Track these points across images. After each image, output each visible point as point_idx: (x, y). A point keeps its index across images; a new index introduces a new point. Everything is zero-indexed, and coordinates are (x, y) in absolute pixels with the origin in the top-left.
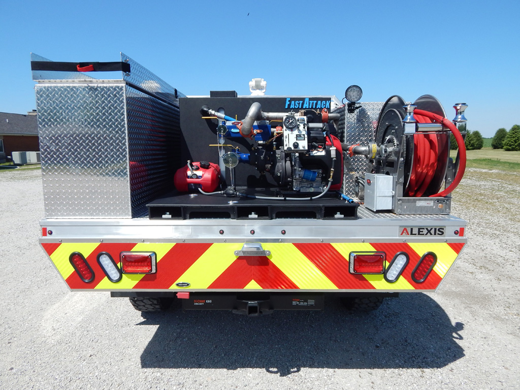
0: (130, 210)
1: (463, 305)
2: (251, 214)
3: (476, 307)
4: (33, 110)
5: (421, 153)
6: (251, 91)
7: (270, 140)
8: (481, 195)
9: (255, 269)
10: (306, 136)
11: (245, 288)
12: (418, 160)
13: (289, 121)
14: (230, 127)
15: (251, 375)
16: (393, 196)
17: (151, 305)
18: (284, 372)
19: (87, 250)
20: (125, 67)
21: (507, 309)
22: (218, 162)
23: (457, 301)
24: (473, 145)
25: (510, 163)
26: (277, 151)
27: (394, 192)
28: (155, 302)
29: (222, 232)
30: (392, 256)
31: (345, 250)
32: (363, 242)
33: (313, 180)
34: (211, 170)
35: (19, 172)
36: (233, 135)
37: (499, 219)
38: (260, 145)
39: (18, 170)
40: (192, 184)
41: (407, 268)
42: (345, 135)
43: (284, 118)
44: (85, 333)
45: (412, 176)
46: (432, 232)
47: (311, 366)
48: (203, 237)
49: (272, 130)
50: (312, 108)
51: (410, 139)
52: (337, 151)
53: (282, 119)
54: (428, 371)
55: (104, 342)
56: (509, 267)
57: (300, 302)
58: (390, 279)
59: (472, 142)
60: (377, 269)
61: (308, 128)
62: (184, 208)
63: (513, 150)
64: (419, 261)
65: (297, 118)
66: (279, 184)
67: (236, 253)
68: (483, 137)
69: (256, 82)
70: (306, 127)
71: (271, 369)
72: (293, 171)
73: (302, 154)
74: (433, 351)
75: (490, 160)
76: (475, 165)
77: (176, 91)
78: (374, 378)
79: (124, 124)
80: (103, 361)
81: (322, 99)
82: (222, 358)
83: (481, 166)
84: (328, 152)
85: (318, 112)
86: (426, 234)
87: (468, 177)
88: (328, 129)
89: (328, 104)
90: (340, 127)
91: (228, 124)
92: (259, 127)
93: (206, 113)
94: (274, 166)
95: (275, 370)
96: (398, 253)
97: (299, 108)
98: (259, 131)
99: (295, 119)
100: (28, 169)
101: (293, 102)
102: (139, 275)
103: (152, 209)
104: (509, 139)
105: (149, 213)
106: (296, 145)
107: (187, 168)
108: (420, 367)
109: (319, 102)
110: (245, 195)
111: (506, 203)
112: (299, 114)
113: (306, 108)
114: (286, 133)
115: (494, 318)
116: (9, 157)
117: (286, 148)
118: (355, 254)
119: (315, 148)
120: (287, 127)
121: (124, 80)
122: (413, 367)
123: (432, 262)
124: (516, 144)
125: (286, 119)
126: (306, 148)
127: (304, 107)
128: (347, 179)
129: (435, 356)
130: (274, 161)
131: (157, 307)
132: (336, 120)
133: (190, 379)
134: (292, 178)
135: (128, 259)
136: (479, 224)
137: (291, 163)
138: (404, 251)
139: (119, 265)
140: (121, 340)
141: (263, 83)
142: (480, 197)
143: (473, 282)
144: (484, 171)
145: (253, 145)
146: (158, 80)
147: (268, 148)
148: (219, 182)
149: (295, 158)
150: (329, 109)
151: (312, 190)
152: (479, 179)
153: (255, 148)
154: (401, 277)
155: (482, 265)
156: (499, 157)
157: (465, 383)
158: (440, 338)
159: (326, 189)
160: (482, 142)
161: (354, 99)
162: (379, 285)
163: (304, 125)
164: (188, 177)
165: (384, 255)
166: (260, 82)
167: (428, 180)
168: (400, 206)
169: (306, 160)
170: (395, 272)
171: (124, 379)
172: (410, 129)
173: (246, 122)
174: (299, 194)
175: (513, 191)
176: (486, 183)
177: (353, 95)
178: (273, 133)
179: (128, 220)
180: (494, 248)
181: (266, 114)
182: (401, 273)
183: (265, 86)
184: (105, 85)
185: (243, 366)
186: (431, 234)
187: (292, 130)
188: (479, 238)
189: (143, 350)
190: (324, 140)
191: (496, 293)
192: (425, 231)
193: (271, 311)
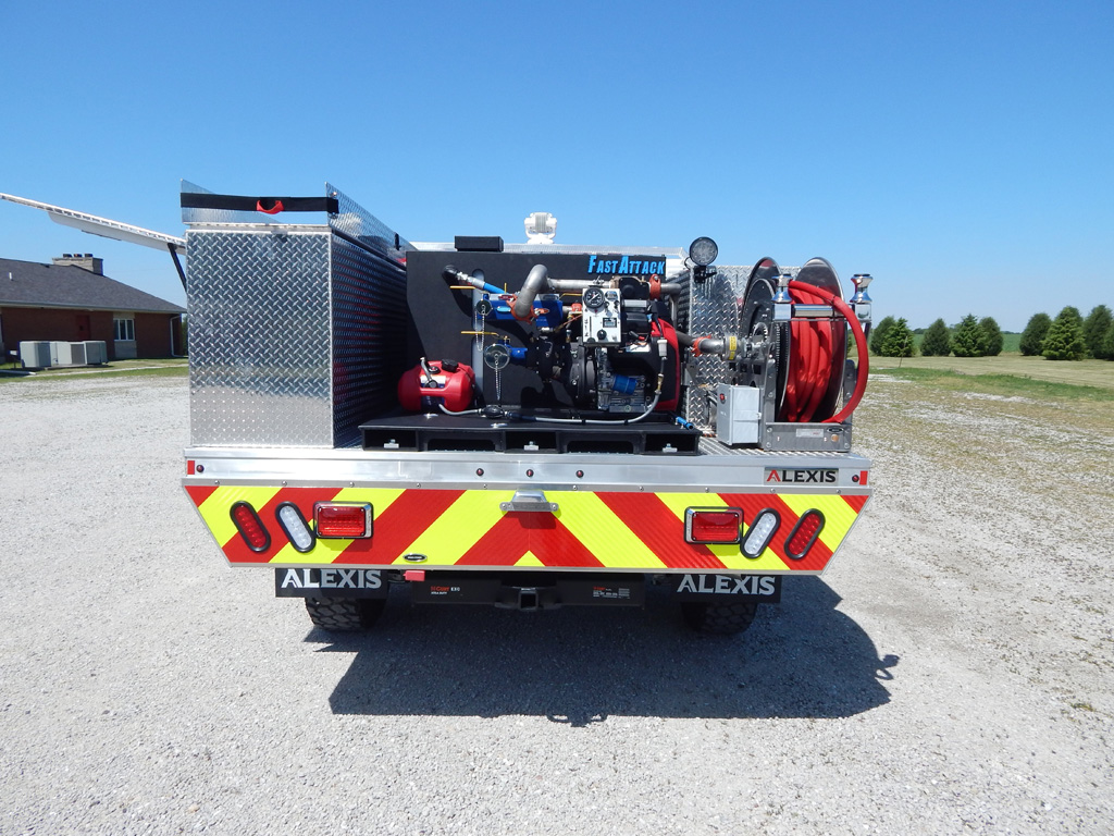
0: (332, 435)
1: (902, 627)
2: (528, 444)
3: (923, 631)
4: (64, 255)
5: (804, 352)
6: (529, 235)
7: (561, 327)
8: (977, 443)
9: (534, 534)
10: (619, 320)
11: (517, 565)
12: (798, 363)
13: (591, 297)
14: (496, 304)
15: (522, 724)
16: (759, 421)
17: (344, 615)
18: (579, 720)
19: (259, 499)
20: (330, 205)
21: (978, 634)
22: (470, 362)
23: (892, 621)
24: (981, 347)
25: (1048, 385)
26: (572, 344)
27: (760, 414)
28: (352, 609)
29: (480, 473)
30: (754, 514)
31: (679, 504)
32: (708, 491)
33: (630, 393)
34: (460, 374)
35: (37, 384)
36: (499, 317)
37: (1000, 487)
38: (544, 334)
39: (34, 379)
40: (428, 398)
41: (777, 535)
42: (690, 319)
43: (584, 291)
44: (226, 662)
45: (789, 388)
46: (818, 476)
47: (624, 713)
48: (449, 479)
49: (565, 308)
50: (634, 273)
51: (786, 328)
52: (669, 345)
53: (580, 290)
54: (821, 722)
55: (261, 676)
56: (998, 568)
57: (605, 592)
58: (751, 552)
59: (979, 340)
60: (729, 536)
61: (623, 308)
62: (421, 431)
63: (1062, 357)
64: (796, 524)
65: (604, 291)
66: (574, 399)
67: (503, 507)
68: (1003, 329)
69: (538, 218)
70: (619, 307)
71: (556, 717)
72: (598, 378)
73: (612, 348)
74: (835, 692)
75: (1012, 377)
76: (978, 386)
77: (397, 236)
78: (728, 730)
79: (328, 295)
80: (265, 702)
81: (650, 259)
82: (473, 700)
83: (989, 389)
84: (655, 347)
85: (643, 280)
86: (808, 481)
87: (960, 410)
88: (655, 310)
89: (660, 267)
90: (681, 306)
91: (493, 298)
92: (543, 304)
93: (453, 280)
94: (567, 369)
95: (564, 718)
96: (764, 510)
97: (611, 272)
98: (542, 311)
99: (601, 293)
100: (55, 378)
101: (601, 263)
102: (343, 540)
103: (368, 432)
104: (1053, 336)
105: (363, 440)
106: (602, 335)
107: (419, 371)
108: (809, 716)
109: (646, 263)
110: (517, 416)
111: (1021, 459)
112: (610, 283)
113: (623, 274)
114: (587, 315)
115: (952, 647)
116: (14, 353)
117: (585, 339)
118: (694, 511)
119: (634, 340)
120: (589, 306)
121: (330, 226)
122: (796, 716)
123: (817, 526)
124: (1068, 347)
125: (587, 293)
126: (619, 340)
127: (620, 272)
128: (692, 395)
129: (838, 700)
130: (567, 361)
131: (356, 619)
132: (674, 294)
133: (419, 728)
134: (597, 390)
135: (326, 515)
136: (960, 497)
137: (595, 365)
138: (773, 507)
139: (311, 523)
140: (293, 673)
141: (551, 222)
142: (974, 448)
143: (927, 592)
144: (993, 398)
145: (531, 334)
146: (362, 213)
147: (558, 339)
148: (472, 395)
149: (601, 356)
150: (662, 277)
151: (629, 409)
152: (980, 414)
153: (535, 339)
154: (768, 550)
155: (949, 564)
156: (1029, 373)
157: (881, 737)
158: (851, 675)
159: (651, 407)
160: (1000, 341)
161: (704, 262)
162: (733, 561)
163: (616, 303)
164: (422, 385)
165: (740, 513)
166: (545, 219)
167: (817, 395)
168: (770, 438)
169: (619, 360)
170: (758, 542)
171: (304, 727)
172: (782, 313)
173: (522, 297)
174: (607, 415)
175: (1040, 438)
176: (992, 422)
177: (703, 253)
178: (567, 314)
179: (329, 450)
180: (979, 537)
181: (555, 282)
182: (768, 543)
183: (554, 227)
184: (298, 233)
185: (509, 711)
186: (815, 481)
187: (596, 311)
188: (956, 521)
189: (334, 688)
190: (649, 328)
191: (964, 609)
192: (806, 476)
193: (558, 606)
